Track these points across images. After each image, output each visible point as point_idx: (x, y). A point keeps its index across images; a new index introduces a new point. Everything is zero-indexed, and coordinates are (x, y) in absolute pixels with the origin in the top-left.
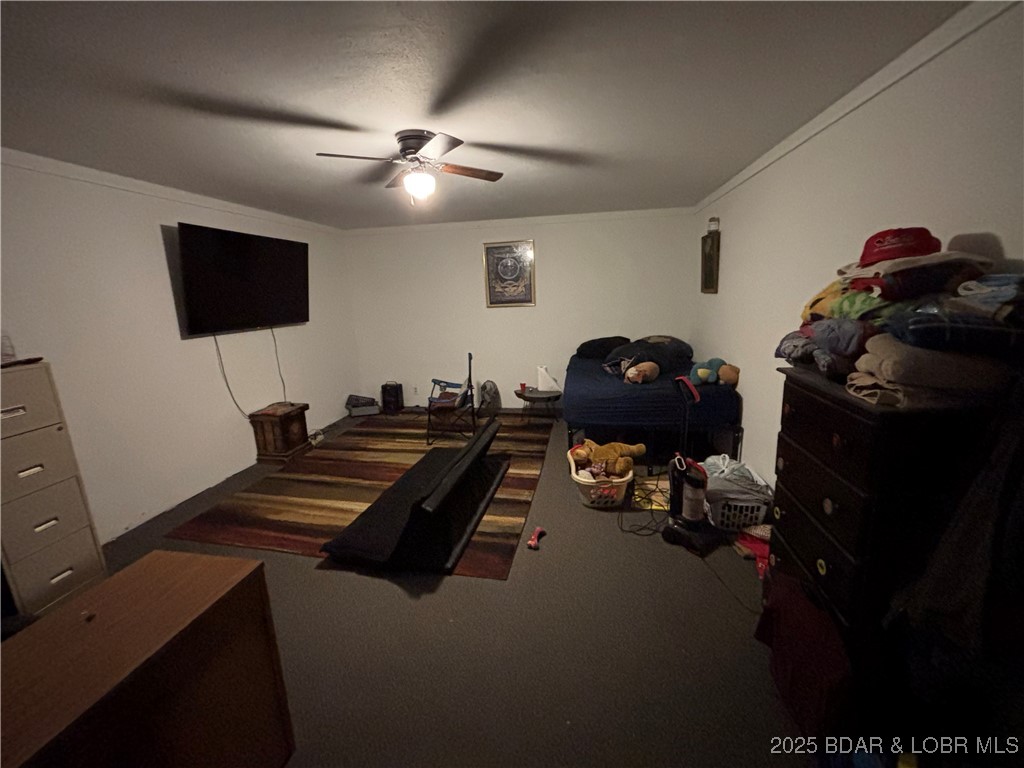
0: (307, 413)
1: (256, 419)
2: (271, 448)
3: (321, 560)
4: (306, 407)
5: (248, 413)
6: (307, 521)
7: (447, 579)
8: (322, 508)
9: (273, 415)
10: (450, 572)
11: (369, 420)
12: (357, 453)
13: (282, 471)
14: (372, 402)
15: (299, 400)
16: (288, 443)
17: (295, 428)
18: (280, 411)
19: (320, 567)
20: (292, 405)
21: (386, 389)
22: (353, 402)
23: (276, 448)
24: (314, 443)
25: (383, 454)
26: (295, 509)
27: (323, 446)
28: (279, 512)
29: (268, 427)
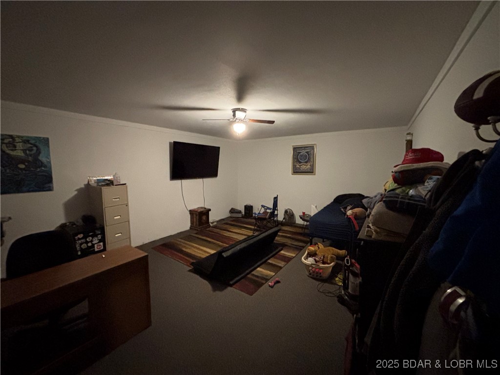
0: (210, 212)
1: (192, 212)
2: (195, 224)
3: (190, 268)
4: (210, 210)
5: (189, 210)
6: (193, 253)
7: (229, 288)
8: (202, 250)
9: (196, 211)
10: (231, 286)
11: (236, 220)
12: (225, 232)
13: (196, 233)
14: (240, 212)
15: (207, 207)
16: (201, 223)
17: (204, 218)
18: (199, 211)
19: (190, 271)
20: (205, 208)
21: (246, 207)
22: (233, 211)
23: (196, 224)
24: (211, 225)
25: (234, 234)
26: (193, 248)
27: (215, 227)
28: (186, 248)
29: (195, 216)
